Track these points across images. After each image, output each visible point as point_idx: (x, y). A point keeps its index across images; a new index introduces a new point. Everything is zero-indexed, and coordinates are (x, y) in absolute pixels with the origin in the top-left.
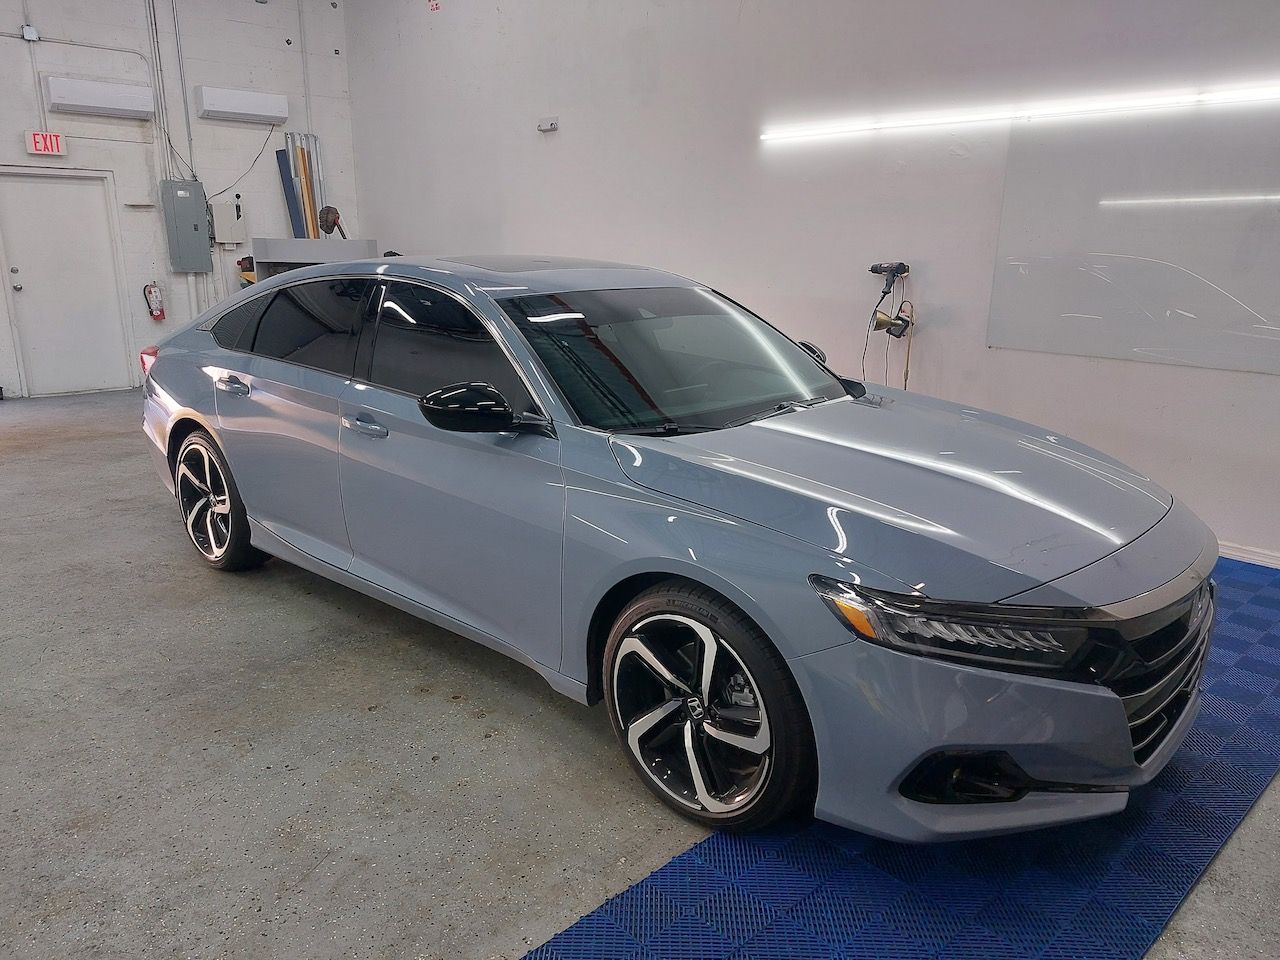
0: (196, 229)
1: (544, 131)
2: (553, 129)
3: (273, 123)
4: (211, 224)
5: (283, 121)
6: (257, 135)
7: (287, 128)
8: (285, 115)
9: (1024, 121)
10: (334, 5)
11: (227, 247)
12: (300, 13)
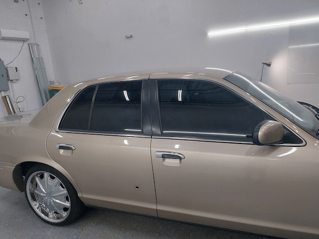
0: (3, 76)
1: (127, 38)
2: (131, 36)
3: (24, 40)
4: (7, 73)
5: (27, 40)
6: (20, 44)
7: (29, 42)
8: (29, 37)
9: (293, 24)
10: (39, 4)
11: (14, 81)
12: (29, 6)
